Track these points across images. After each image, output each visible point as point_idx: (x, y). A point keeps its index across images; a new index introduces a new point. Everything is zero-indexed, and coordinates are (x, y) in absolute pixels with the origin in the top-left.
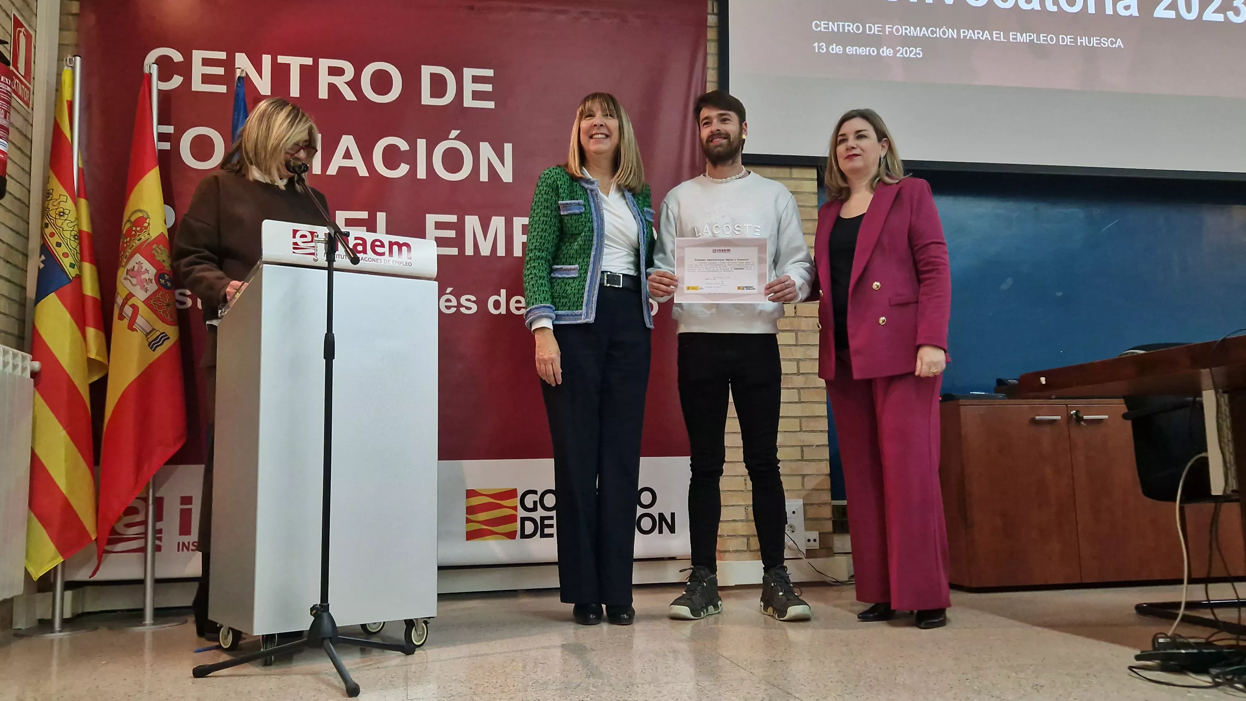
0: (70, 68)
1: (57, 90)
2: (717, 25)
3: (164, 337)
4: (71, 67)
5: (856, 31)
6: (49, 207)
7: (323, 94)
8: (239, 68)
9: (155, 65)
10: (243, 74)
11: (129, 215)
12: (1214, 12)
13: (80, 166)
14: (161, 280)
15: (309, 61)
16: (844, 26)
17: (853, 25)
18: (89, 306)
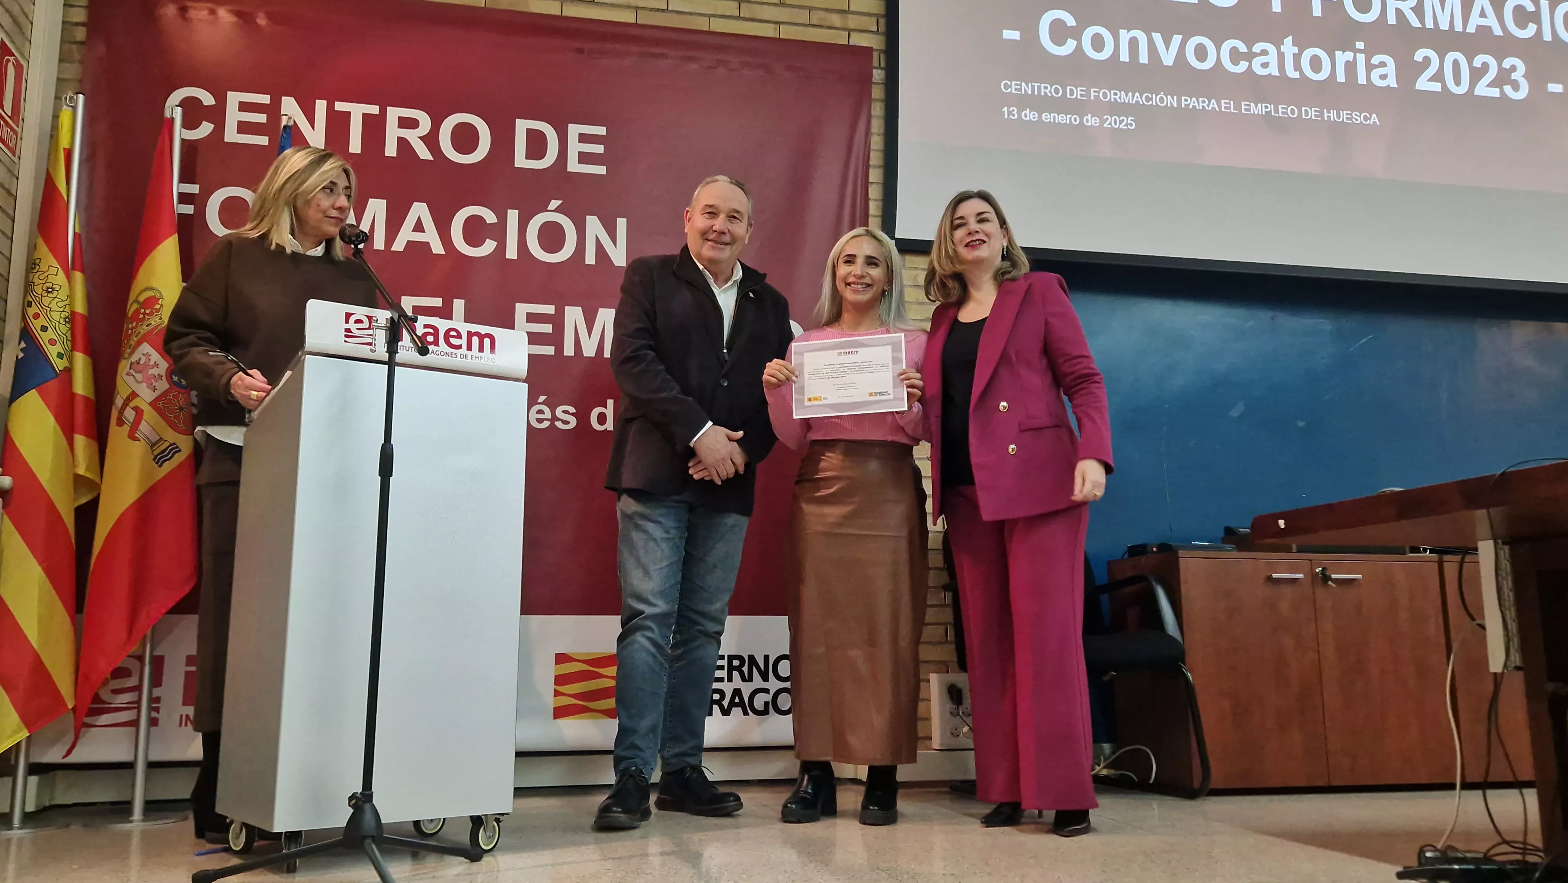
0: (70, 109)
1: (52, 136)
2: (885, 82)
3: (175, 449)
4: (71, 106)
5: (1054, 94)
6: (34, 281)
7: (391, 150)
8: (286, 115)
9: (179, 108)
10: (290, 122)
11: (137, 292)
12: (1488, 86)
13: (77, 230)
14: (174, 377)
15: (374, 109)
16: (1039, 88)
17: (1051, 87)
18: (80, 408)
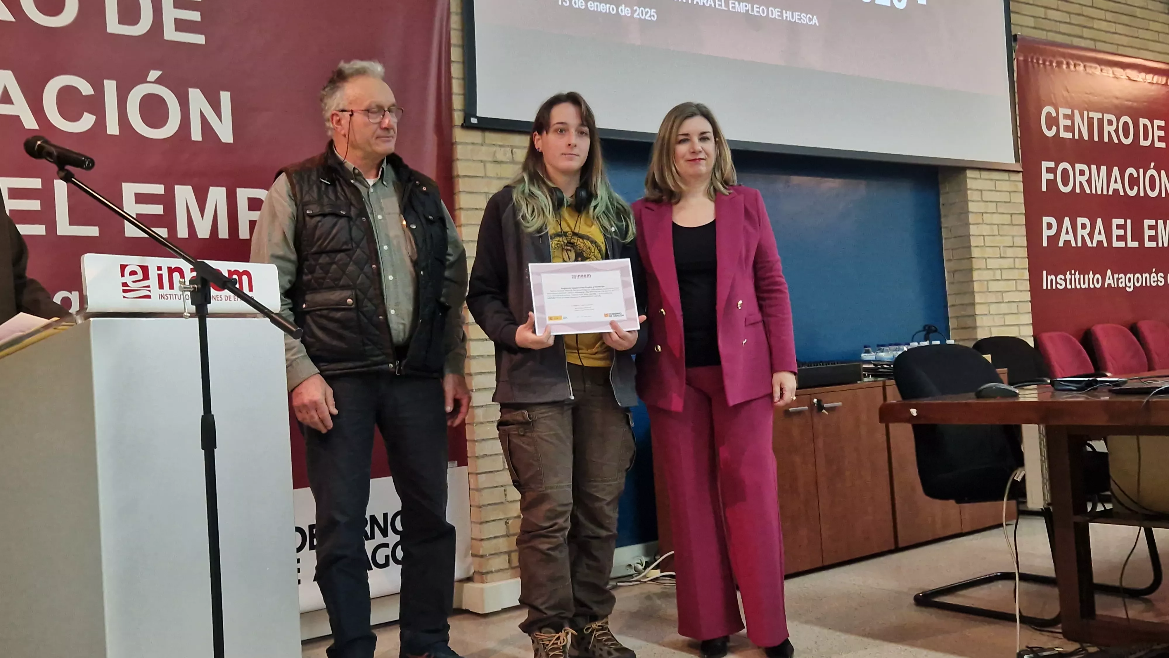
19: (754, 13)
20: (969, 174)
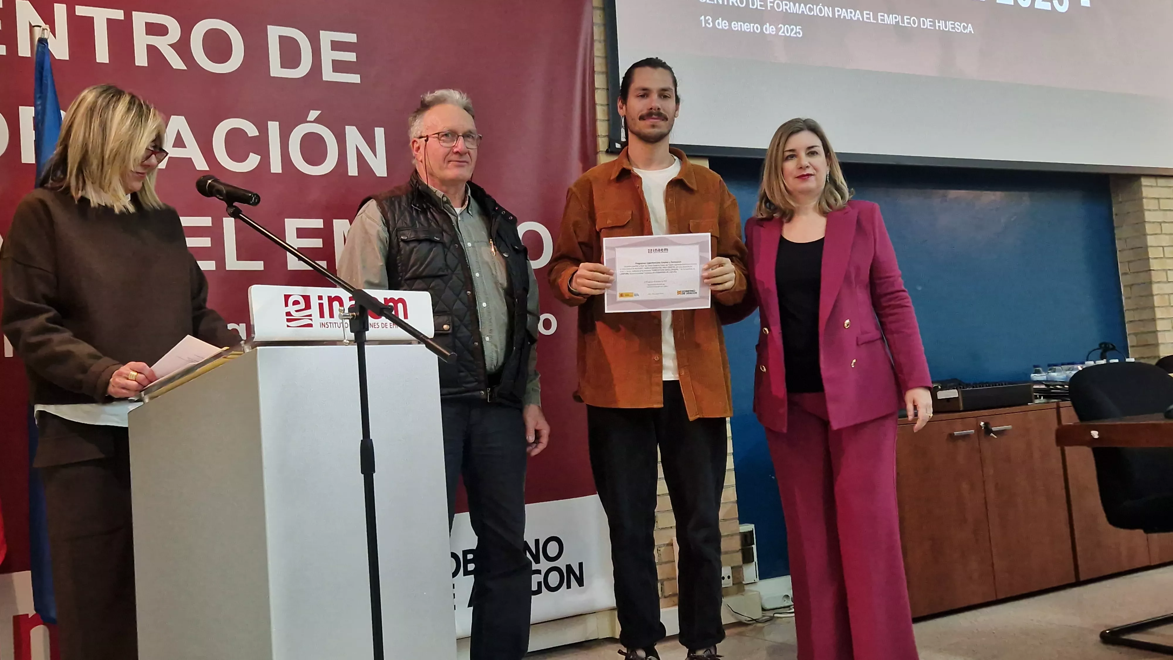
5: (740, 4)
7: (141, 59)
12: (1043, 1)
15: (119, 14)
19: (904, 24)
20: (1144, 181)
